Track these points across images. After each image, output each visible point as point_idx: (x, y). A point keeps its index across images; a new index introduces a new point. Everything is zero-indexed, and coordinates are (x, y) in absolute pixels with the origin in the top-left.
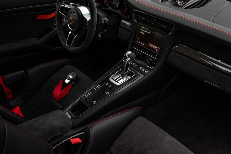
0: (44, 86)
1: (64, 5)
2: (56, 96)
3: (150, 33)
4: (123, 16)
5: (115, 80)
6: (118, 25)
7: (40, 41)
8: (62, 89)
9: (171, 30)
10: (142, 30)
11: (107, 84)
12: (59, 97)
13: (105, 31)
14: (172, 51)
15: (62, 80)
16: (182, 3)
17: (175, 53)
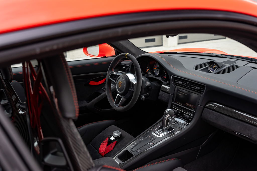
0: (90, 143)
1: (113, 72)
2: (102, 152)
3: (186, 94)
4: (163, 81)
5: (157, 134)
6: (159, 89)
7: (90, 103)
8: (108, 145)
9: (203, 91)
10: (179, 92)
11: (150, 137)
12: (105, 153)
13: (148, 94)
14: (205, 109)
15: (108, 138)
16: (213, 70)
17: (208, 109)
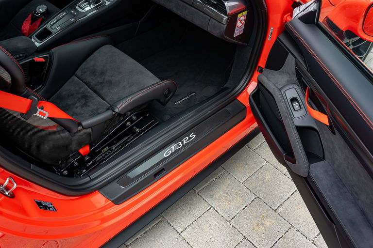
0: (11, 21)
2: (25, 32)
5: (81, 8)
8: (31, 23)
11: (73, 12)
12: (28, 32)
15: (31, 14)
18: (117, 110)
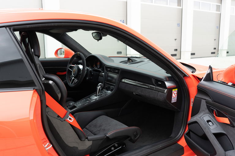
1: (71, 65)
4: (101, 71)
5: (93, 98)
6: (99, 75)
11: (88, 99)
18: (107, 135)
